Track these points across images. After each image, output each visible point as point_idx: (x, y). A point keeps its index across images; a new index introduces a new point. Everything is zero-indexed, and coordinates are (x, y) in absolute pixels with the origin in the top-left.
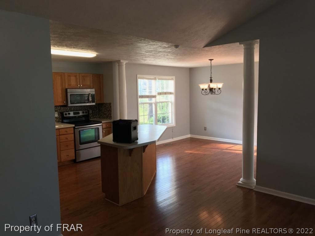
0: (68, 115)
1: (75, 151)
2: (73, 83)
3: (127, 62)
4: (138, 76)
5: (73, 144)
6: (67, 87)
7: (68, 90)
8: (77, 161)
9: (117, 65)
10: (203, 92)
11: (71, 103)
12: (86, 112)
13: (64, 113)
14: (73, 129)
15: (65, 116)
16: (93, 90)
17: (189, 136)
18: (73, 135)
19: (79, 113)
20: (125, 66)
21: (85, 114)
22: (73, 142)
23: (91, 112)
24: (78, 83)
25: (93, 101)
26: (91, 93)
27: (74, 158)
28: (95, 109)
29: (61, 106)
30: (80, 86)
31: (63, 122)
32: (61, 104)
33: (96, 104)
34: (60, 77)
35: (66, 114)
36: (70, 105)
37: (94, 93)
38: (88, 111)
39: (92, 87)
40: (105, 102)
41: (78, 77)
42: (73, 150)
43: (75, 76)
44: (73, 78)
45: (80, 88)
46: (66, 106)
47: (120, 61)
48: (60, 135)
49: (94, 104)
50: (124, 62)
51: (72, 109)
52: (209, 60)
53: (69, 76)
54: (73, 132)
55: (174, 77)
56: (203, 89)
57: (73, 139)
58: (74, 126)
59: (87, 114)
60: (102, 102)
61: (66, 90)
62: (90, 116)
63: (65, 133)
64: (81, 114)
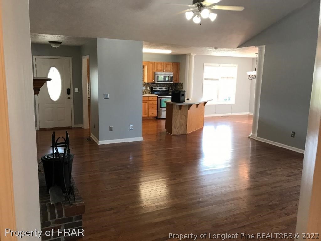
0: (155, 89)
1: (157, 111)
2: (160, 68)
3: (196, 54)
4: (205, 64)
5: (156, 107)
6: (155, 71)
7: (156, 73)
8: (158, 118)
9: (189, 56)
10: (249, 77)
11: (157, 82)
12: (167, 88)
13: (153, 88)
14: (157, 97)
15: (153, 90)
16: (172, 74)
17: (248, 113)
18: (157, 101)
19: (162, 88)
20: (194, 57)
21: (166, 89)
22: (156, 106)
23: (170, 88)
24: (163, 69)
25: (171, 81)
26: (171, 75)
27: (156, 116)
28: (173, 87)
29: (151, 83)
30: (164, 70)
31: (152, 93)
32: (152, 82)
33: (173, 83)
34: (152, 65)
35: (154, 89)
36: (156, 82)
37: (173, 75)
38: (169, 88)
39: (171, 72)
40: (179, 82)
41: (163, 65)
42: (156, 111)
43: (161, 64)
44: (160, 65)
45: (163, 72)
46: (154, 83)
47: (190, 54)
48: (149, 100)
49: (172, 83)
50: (193, 55)
51: (158, 85)
52: (256, 54)
53: (158, 64)
54: (157, 100)
55: (237, 66)
56: (249, 76)
57: (156, 104)
58: (157, 96)
59: (167, 89)
60: (178, 82)
61: (155, 73)
62: (170, 91)
63: (152, 100)
64: (164, 89)
